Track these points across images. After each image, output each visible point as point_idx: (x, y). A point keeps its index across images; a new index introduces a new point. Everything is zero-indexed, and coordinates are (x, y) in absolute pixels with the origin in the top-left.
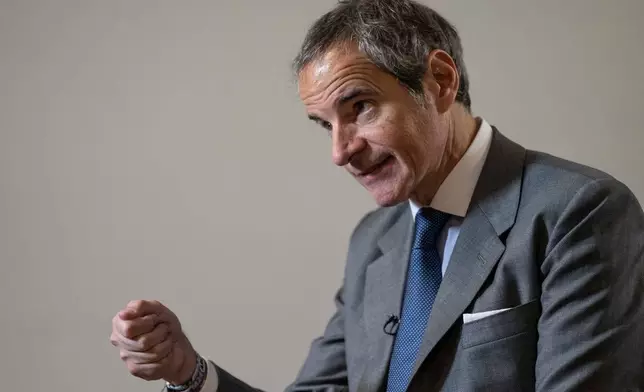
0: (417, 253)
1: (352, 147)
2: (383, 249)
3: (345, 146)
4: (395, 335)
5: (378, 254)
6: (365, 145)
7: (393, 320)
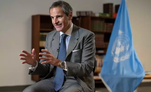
0: (62, 40)
1: (57, 22)
2: (54, 39)
3: (56, 21)
4: (59, 52)
5: (53, 40)
6: (59, 22)
7: (58, 49)
